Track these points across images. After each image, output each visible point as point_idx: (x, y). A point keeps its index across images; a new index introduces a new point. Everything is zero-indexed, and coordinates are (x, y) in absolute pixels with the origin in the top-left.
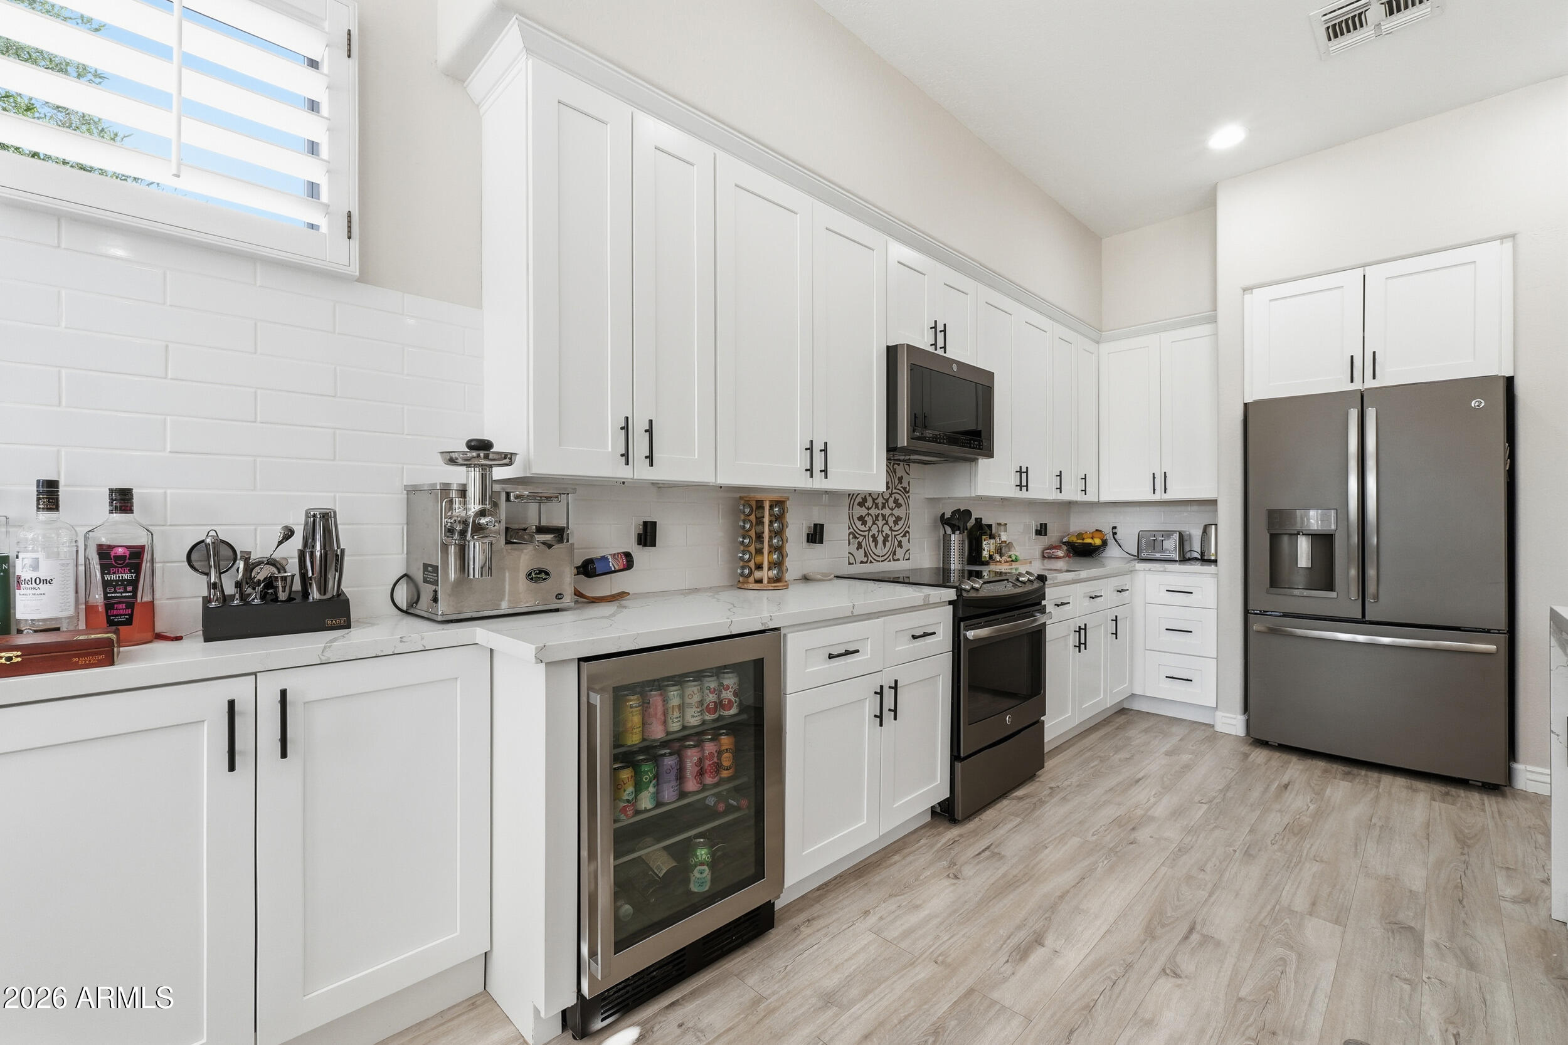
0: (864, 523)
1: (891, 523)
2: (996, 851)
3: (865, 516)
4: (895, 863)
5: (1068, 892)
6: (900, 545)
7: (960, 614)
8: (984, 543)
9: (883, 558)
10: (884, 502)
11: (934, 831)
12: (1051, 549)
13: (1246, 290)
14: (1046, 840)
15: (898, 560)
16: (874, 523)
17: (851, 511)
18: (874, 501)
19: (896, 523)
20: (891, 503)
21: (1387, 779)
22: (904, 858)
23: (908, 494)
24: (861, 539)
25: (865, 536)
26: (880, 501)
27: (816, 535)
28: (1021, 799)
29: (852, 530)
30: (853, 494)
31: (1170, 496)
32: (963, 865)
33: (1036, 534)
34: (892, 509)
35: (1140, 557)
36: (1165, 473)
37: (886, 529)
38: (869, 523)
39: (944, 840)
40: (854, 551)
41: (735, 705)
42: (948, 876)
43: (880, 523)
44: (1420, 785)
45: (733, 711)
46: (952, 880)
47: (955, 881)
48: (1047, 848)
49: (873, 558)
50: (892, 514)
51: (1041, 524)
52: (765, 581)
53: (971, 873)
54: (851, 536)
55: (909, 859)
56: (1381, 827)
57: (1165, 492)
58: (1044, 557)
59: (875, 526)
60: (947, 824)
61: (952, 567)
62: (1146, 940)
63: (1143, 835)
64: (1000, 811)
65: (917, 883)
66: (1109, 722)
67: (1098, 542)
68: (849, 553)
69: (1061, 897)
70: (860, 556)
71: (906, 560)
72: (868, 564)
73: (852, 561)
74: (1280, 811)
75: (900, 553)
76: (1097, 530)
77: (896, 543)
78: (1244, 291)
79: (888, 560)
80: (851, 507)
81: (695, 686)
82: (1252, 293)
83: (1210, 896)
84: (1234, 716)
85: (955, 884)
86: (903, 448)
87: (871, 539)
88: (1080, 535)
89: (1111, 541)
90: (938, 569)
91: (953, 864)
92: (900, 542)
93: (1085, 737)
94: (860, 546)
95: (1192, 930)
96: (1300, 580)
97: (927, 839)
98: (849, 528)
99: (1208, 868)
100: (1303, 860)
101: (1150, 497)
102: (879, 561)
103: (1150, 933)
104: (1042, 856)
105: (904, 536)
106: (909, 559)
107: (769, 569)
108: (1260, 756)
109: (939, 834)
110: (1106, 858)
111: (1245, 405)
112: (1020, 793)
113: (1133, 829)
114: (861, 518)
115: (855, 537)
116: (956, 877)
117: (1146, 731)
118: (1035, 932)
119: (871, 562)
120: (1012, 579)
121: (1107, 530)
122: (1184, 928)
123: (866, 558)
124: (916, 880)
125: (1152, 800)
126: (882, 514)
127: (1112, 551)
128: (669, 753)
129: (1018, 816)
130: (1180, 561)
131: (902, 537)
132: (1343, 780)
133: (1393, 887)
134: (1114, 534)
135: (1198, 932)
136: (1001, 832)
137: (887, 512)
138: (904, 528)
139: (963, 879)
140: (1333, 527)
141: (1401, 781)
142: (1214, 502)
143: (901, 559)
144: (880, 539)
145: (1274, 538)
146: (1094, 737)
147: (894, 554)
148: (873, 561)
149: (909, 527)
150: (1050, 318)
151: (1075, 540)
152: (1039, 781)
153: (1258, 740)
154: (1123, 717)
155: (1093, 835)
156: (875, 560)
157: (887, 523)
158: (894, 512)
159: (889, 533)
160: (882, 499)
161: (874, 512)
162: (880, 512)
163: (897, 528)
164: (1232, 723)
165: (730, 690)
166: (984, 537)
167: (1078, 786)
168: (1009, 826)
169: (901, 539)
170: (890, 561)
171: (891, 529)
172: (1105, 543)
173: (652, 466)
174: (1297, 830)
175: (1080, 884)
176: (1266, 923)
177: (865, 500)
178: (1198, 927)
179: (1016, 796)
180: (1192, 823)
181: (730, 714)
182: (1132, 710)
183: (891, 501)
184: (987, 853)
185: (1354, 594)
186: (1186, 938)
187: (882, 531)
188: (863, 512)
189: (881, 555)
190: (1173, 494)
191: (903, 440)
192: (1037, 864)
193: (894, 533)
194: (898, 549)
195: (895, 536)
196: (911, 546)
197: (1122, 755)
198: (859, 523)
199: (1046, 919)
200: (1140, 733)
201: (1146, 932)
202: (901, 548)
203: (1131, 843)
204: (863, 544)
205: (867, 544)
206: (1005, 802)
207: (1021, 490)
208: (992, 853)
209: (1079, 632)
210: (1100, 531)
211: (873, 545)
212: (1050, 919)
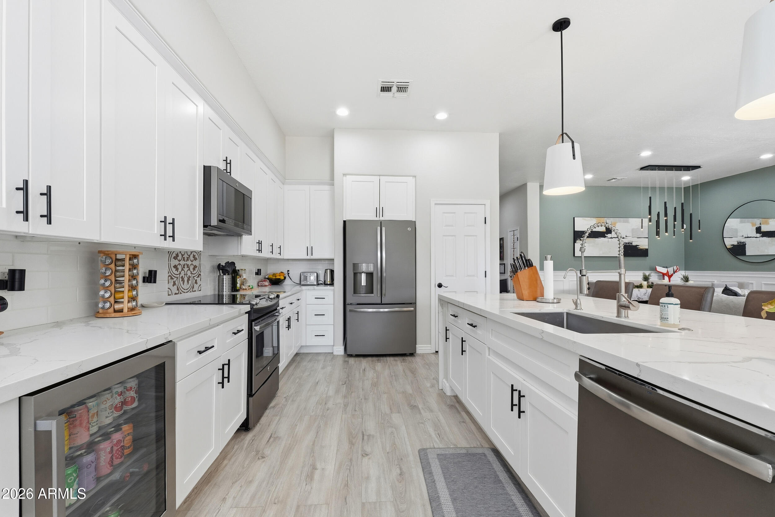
0: (177, 269)
1: (192, 270)
2: (275, 436)
3: (178, 265)
4: (226, 465)
5: (315, 441)
6: (196, 283)
7: (252, 318)
8: (238, 279)
9: (188, 290)
10: (188, 256)
11: (239, 439)
12: (262, 282)
13: (345, 175)
14: (294, 422)
15: (195, 291)
16: (182, 270)
17: (169, 262)
18: (182, 256)
19: (194, 269)
20: (192, 258)
21: (388, 359)
22: (230, 460)
23: (200, 253)
24: (175, 279)
25: (177, 278)
26: (186, 256)
27: (151, 277)
28: (274, 407)
29: (170, 274)
30: (171, 252)
31: (314, 257)
32: (263, 450)
33: (256, 275)
34: (192, 261)
35: (301, 284)
36: (312, 247)
37: (189, 273)
38: (180, 270)
39: (247, 442)
40: (171, 287)
41: (136, 399)
42: (259, 458)
43: (186, 269)
44: (397, 358)
45: (135, 404)
46: (262, 460)
47: (264, 459)
48: (297, 425)
49: (182, 291)
50: (192, 264)
51: (258, 270)
52: (126, 310)
53: (269, 452)
54: (170, 278)
55: (233, 460)
56: (394, 375)
57: (312, 255)
58: (258, 286)
59: (183, 271)
60: (244, 433)
61: (224, 293)
62: (351, 446)
63: (330, 404)
64: (267, 416)
65: (245, 469)
66: (294, 361)
67: (282, 278)
68: (169, 288)
69: (313, 444)
70: (174, 290)
71: (199, 291)
72: (179, 295)
73: (170, 293)
74: (367, 379)
75: (196, 286)
76: (281, 272)
77: (194, 281)
78: (343, 175)
79: (190, 291)
80: (169, 260)
81: (108, 394)
82: (346, 177)
83: (362, 419)
84: (340, 347)
85: (264, 461)
86: (214, 227)
87: (181, 279)
88: (274, 275)
89: (287, 277)
90: (215, 295)
91: (258, 452)
92: (196, 281)
93: (288, 370)
94: (174, 284)
95: (363, 435)
96: (363, 290)
97: (237, 445)
98: (169, 273)
99: (357, 409)
100: (381, 395)
101: (305, 257)
102: (185, 292)
103: (352, 444)
104: (297, 430)
105: (198, 277)
106: (201, 290)
107: (129, 302)
108: (352, 360)
109: (242, 440)
110: (322, 420)
111: (345, 222)
112: (272, 405)
113: (325, 404)
114: (175, 267)
115: (172, 278)
116: (263, 457)
117: (310, 361)
118: (311, 465)
119: (181, 293)
120: (266, 297)
121: (286, 272)
122: (360, 436)
123: (178, 291)
124: (243, 468)
125: (326, 389)
126: (187, 264)
127: (287, 282)
128: (85, 452)
129: (277, 416)
130: (317, 285)
131: (197, 278)
132: (378, 363)
133: (406, 394)
134: (288, 274)
135: (365, 435)
136: (273, 427)
137: (189, 263)
138: (198, 272)
139: (267, 457)
140: (372, 270)
141: (392, 359)
142: (332, 260)
143: (197, 290)
144: (186, 279)
145: (355, 274)
146: (292, 368)
147: (193, 288)
148: (181, 292)
149: (201, 272)
150: (268, 168)
151: (271, 277)
152: (277, 396)
153: (349, 355)
154: (298, 357)
155: (312, 412)
156: (183, 292)
157: (189, 270)
158: (193, 263)
159: (190, 275)
160: (187, 255)
161: (182, 263)
162: (186, 263)
163: (195, 272)
164: (339, 350)
165: (133, 390)
166: (238, 277)
167: (295, 393)
168: (275, 422)
169: (197, 279)
170: (191, 292)
171: (192, 273)
172: (285, 278)
173: (50, 223)
174: (375, 385)
175: (318, 435)
176: (382, 422)
177: (177, 255)
178: (365, 433)
179: (271, 407)
180: (344, 394)
181: (133, 407)
182: (300, 353)
183: (192, 256)
184: (272, 439)
185: (379, 295)
186: (363, 439)
187: (187, 274)
188: (176, 262)
189: (186, 289)
190: (315, 256)
191: (214, 221)
192: (296, 435)
193: (193, 275)
194: (195, 285)
195: (194, 277)
196: (201, 283)
197: (307, 373)
198: (174, 270)
199: (312, 457)
200: (308, 362)
201: (350, 444)
202: (197, 284)
203: (328, 410)
204: (177, 282)
205: (179, 282)
206: (268, 411)
207: (259, 252)
208: (274, 438)
209: (288, 320)
210: (283, 272)
211: (182, 283)
212: (314, 456)
